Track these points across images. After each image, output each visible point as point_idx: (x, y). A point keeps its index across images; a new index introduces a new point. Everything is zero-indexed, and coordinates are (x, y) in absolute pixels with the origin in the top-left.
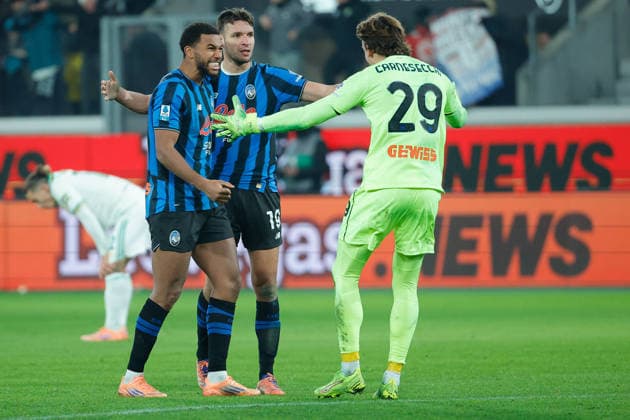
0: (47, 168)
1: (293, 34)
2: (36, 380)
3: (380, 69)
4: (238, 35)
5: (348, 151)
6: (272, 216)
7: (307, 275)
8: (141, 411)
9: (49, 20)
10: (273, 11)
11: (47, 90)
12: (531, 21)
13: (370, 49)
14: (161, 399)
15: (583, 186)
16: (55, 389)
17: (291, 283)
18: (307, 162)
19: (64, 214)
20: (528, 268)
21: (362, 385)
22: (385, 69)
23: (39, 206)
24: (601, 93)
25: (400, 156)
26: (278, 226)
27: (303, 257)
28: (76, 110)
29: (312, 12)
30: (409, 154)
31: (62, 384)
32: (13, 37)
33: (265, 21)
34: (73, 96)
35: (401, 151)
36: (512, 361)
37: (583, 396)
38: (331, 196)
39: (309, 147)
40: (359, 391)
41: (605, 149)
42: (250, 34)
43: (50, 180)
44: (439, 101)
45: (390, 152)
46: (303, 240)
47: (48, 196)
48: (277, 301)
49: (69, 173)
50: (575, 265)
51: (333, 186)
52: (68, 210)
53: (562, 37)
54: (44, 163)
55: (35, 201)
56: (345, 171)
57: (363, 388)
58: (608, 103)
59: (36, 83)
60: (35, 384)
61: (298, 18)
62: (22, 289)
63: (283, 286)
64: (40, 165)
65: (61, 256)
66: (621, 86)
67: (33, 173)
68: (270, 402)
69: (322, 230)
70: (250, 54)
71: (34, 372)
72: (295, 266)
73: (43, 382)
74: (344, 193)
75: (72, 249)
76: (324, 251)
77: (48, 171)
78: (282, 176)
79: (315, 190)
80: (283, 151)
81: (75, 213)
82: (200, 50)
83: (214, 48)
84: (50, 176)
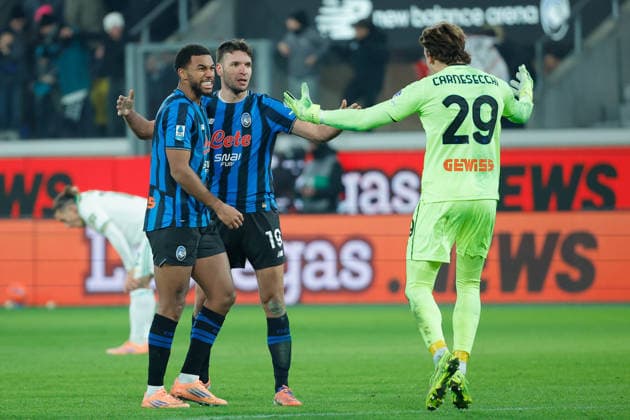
0: (75, 189)
1: (311, 60)
2: (63, 392)
3: (437, 81)
4: (236, 64)
5: (362, 172)
6: (271, 236)
7: (324, 291)
10: (290, 38)
11: (74, 114)
12: (539, 47)
13: (432, 56)
14: (183, 410)
15: (588, 205)
16: (82, 400)
17: (308, 298)
18: (323, 183)
19: (90, 232)
20: (536, 285)
22: (441, 81)
23: (66, 226)
24: (605, 117)
25: (456, 170)
26: (280, 245)
27: (319, 274)
28: (102, 132)
29: (329, 39)
30: (464, 167)
31: (88, 396)
32: (42, 63)
33: (283, 47)
34: (101, 119)
35: (456, 165)
36: (520, 374)
37: (589, 407)
38: (346, 214)
39: (325, 168)
41: (610, 171)
42: (248, 64)
43: (78, 201)
44: (494, 113)
45: (447, 166)
46: (320, 258)
47: (76, 216)
48: (285, 315)
49: (96, 194)
50: (581, 282)
51: (349, 204)
52: (96, 229)
53: (568, 63)
54: (72, 184)
55: (63, 221)
56: (360, 191)
58: (612, 126)
59: (64, 107)
60: (62, 396)
61: (316, 44)
62: (51, 305)
63: (300, 302)
64: (68, 186)
65: (88, 274)
66: (625, 110)
67: (62, 193)
68: (287, 413)
69: (338, 249)
70: (247, 83)
71: (62, 384)
72: (313, 283)
73: (71, 393)
74: (360, 211)
75: (98, 266)
76: (340, 267)
77: (76, 192)
78: (299, 195)
79: (332, 209)
80: (301, 171)
81: (102, 231)
82: (192, 72)
83: (204, 68)
84: (78, 197)
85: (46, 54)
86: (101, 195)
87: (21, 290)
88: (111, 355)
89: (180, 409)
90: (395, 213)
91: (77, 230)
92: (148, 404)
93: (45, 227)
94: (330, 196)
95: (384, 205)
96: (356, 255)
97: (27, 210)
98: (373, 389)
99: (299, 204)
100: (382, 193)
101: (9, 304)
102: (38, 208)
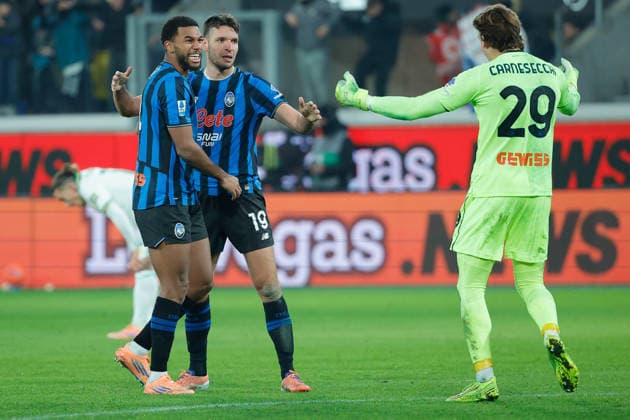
0: (74, 166)
2: (62, 378)
3: (495, 70)
4: (222, 39)
5: (374, 148)
7: (334, 273)
8: (168, 409)
9: (75, 18)
10: (298, 8)
11: (72, 89)
12: (558, 18)
15: (609, 183)
16: (82, 386)
17: (318, 280)
18: (333, 160)
19: (90, 211)
20: (555, 266)
21: (495, 393)
22: (499, 71)
23: (66, 205)
24: (627, 90)
25: (510, 164)
26: (265, 227)
27: (329, 255)
28: (103, 107)
30: (518, 162)
31: (88, 382)
33: (291, 18)
34: (100, 93)
35: (510, 159)
37: (610, 393)
38: (357, 192)
39: (336, 145)
40: (491, 399)
42: (234, 40)
43: (77, 179)
44: (551, 105)
45: (500, 160)
46: (330, 238)
47: (75, 195)
48: (282, 298)
49: (97, 170)
50: (601, 263)
51: (359, 183)
52: (96, 209)
53: (588, 35)
54: (71, 161)
55: (62, 200)
56: (372, 168)
57: (497, 397)
60: (61, 382)
61: (325, 15)
62: (49, 287)
63: (309, 284)
64: (67, 164)
65: (88, 254)
67: (62, 171)
68: (296, 400)
69: (349, 228)
70: (232, 60)
71: (61, 370)
72: (322, 263)
73: (69, 379)
74: (371, 190)
75: (99, 247)
76: (351, 248)
77: (76, 171)
78: (308, 173)
79: (342, 187)
80: (310, 148)
81: (104, 211)
82: (179, 43)
83: (191, 40)
84: (77, 175)
85: (44, 25)
86: (103, 172)
87: (18, 272)
88: (112, 340)
89: (184, 396)
90: (408, 190)
91: (77, 209)
92: (151, 391)
93: (42, 205)
94: (341, 173)
95: (396, 183)
96: (367, 235)
97: (24, 189)
98: (385, 374)
99: (308, 182)
100: (395, 170)
101: (6, 287)
102: (36, 187)
